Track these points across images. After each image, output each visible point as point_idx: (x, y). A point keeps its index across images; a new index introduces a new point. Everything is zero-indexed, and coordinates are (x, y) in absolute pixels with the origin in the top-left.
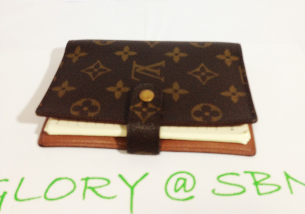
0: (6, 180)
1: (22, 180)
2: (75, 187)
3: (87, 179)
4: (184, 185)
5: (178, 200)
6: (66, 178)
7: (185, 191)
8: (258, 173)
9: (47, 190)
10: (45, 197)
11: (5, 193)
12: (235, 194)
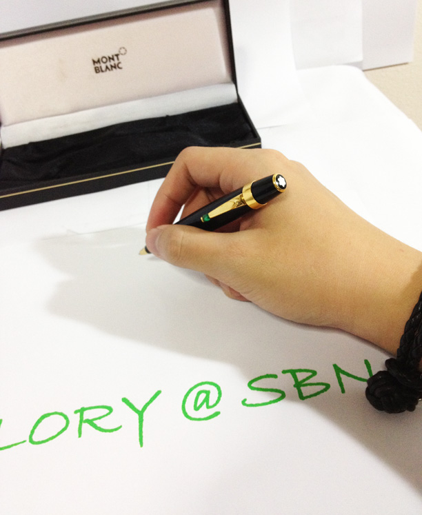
2: (68, 422)
3: (82, 411)
4: (206, 400)
5: (199, 419)
6: (56, 413)
7: (208, 407)
8: (300, 371)
9: (32, 432)
10: (31, 441)
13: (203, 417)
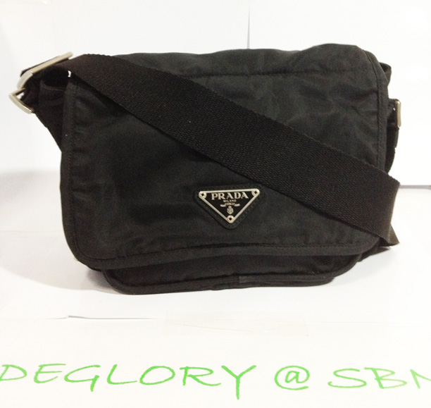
0: (98, 366)
1: (115, 366)
2: (174, 374)
3: (186, 369)
4: (297, 377)
5: (289, 389)
6: (164, 367)
7: (298, 382)
8: (381, 369)
9: (143, 376)
10: (141, 382)
11: (97, 377)
12: (354, 387)
13: (292, 388)
